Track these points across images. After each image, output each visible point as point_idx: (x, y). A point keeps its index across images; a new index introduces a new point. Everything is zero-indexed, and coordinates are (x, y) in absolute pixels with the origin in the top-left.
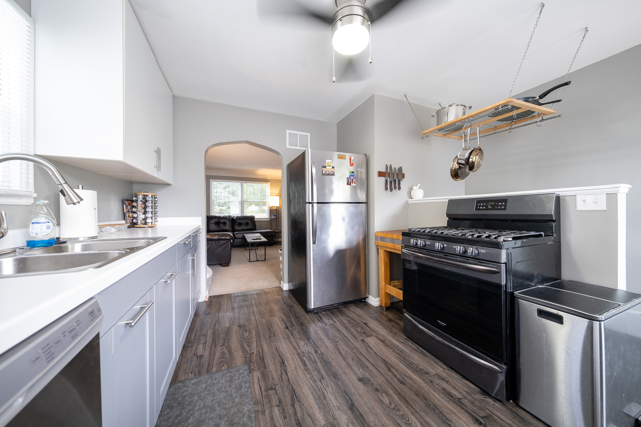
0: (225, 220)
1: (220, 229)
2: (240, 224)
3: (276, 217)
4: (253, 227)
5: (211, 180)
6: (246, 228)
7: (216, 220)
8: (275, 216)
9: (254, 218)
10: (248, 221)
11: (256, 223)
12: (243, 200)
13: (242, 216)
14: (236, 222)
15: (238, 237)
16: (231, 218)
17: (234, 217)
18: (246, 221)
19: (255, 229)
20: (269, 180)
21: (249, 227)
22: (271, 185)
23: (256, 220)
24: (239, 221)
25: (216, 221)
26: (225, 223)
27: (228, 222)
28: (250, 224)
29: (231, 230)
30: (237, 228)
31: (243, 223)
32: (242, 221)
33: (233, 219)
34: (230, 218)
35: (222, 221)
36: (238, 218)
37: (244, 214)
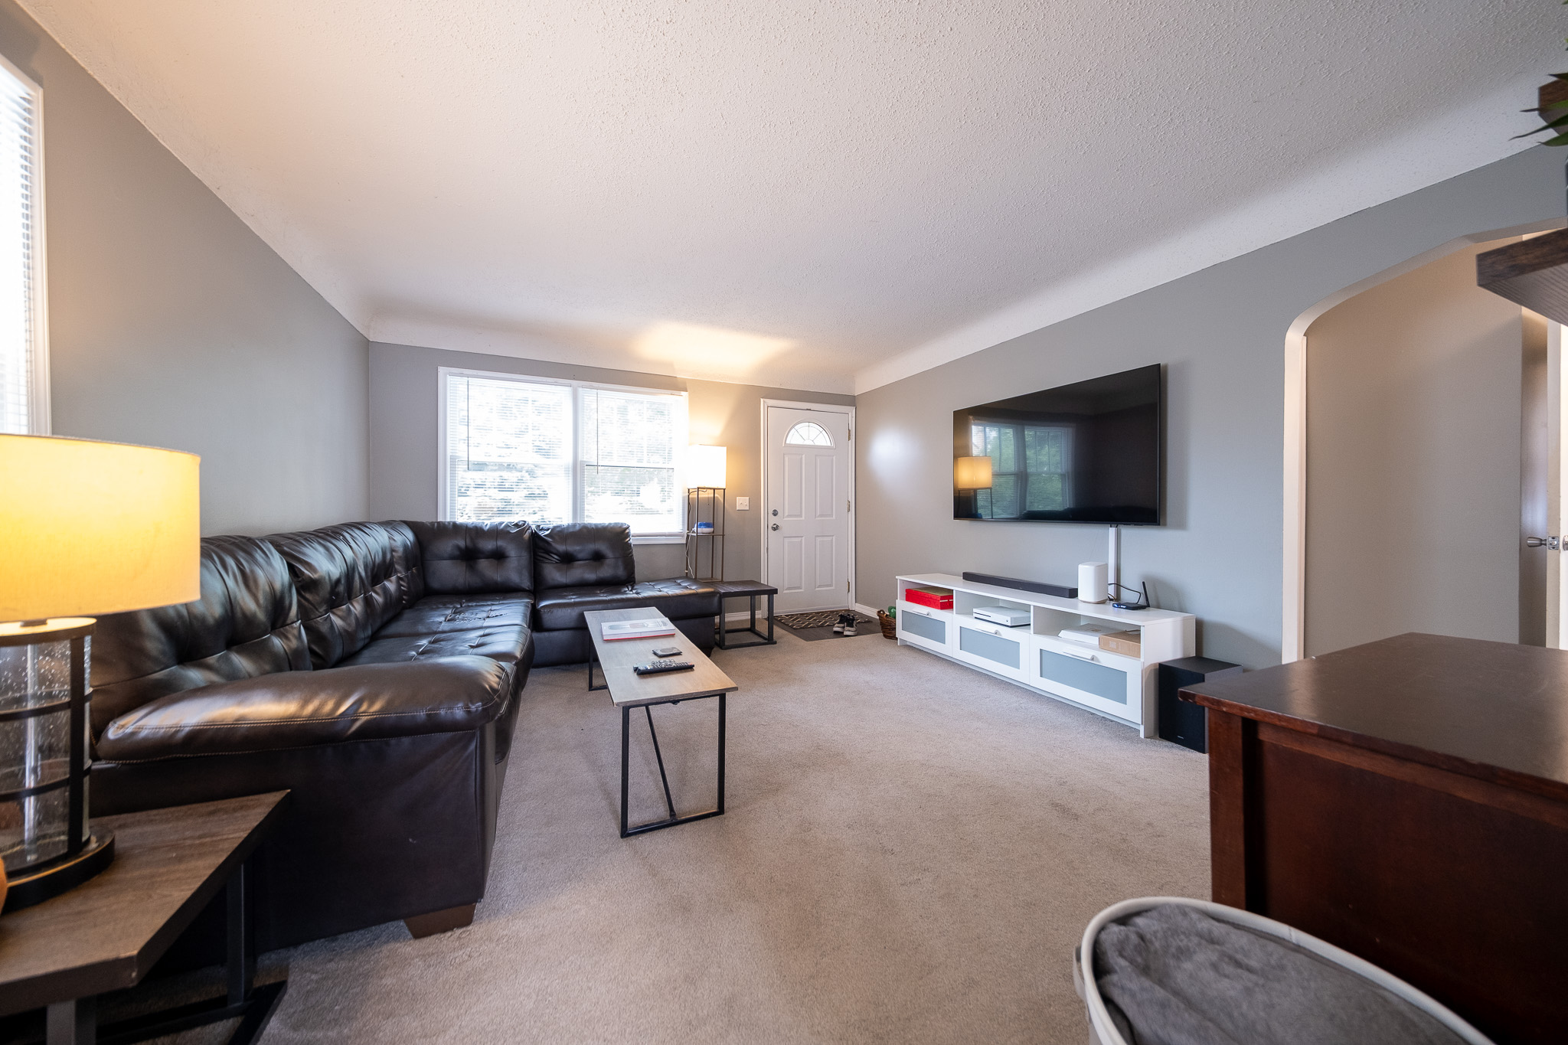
0: (500, 543)
1: (474, 581)
2: (568, 559)
3: (711, 530)
4: (621, 572)
5: (442, 370)
6: (591, 576)
7: (462, 543)
8: (707, 525)
9: (628, 535)
10: (603, 547)
11: (636, 555)
12: (580, 458)
13: (574, 525)
14: (548, 552)
15: (559, 626)
16: (527, 535)
17: (542, 529)
18: (592, 547)
19: (630, 581)
20: (684, 381)
21: (606, 571)
22: (691, 401)
23: (632, 541)
24: (561, 548)
25: (458, 548)
26: (499, 556)
27: (512, 551)
28: (608, 561)
29: (526, 583)
30: (554, 574)
31: (580, 556)
32: (578, 548)
33: (535, 536)
34: (521, 532)
35: (488, 545)
36: (559, 533)
37: (582, 516)
